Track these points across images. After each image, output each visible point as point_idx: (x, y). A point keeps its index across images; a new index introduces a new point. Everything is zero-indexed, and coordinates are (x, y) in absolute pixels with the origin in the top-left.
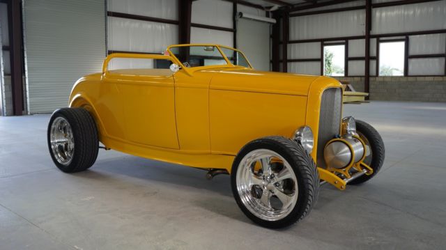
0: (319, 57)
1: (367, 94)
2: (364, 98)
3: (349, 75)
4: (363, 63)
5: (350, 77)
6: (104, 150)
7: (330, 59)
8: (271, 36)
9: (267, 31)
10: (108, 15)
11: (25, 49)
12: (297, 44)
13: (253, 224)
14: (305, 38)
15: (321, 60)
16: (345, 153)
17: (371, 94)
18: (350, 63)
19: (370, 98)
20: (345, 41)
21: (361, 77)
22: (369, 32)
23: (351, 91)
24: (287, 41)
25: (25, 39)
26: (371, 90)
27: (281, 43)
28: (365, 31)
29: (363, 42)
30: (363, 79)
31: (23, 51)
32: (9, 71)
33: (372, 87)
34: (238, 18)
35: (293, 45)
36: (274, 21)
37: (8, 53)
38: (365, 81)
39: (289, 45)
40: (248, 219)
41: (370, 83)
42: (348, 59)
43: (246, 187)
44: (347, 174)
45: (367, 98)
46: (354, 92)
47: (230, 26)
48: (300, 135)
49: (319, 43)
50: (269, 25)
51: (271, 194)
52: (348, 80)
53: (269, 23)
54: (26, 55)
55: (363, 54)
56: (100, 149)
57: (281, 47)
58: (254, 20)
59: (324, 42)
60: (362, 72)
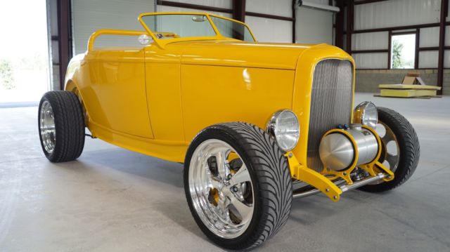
0: (387, 48)
1: (439, 88)
2: (435, 92)
3: (419, 67)
4: (436, 54)
5: (421, 69)
6: (90, 137)
7: (399, 50)
8: (334, 26)
9: (329, 21)
10: (158, 4)
11: (73, 39)
12: (362, 34)
13: (207, 240)
14: (371, 27)
15: (388, 51)
16: (345, 149)
17: (445, 89)
18: (421, 54)
19: (444, 92)
20: (416, 29)
21: (433, 69)
22: (445, 19)
23: (420, 84)
24: (351, 31)
25: (73, 28)
26: (444, 84)
27: (345, 33)
28: (439, 18)
29: (437, 30)
30: (436, 71)
31: (70, 40)
32: (58, 61)
33: (446, 79)
34: (297, 6)
35: (357, 35)
36: (338, 9)
37: (56, 43)
38: (438, 74)
39: (353, 36)
40: (202, 233)
41: (444, 76)
42: (418, 50)
43: (201, 188)
44: (348, 178)
45: (440, 93)
46: (423, 86)
47: (289, 15)
48: (274, 122)
49: (387, 33)
50: (332, 13)
51: (228, 203)
52: (419, 72)
53: (331, 11)
54: (74, 45)
55: (436, 43)
56: (86, 137)
57: (345, 37)
58: (315, 8)
59: (392, 31)
60: (435, 64)
